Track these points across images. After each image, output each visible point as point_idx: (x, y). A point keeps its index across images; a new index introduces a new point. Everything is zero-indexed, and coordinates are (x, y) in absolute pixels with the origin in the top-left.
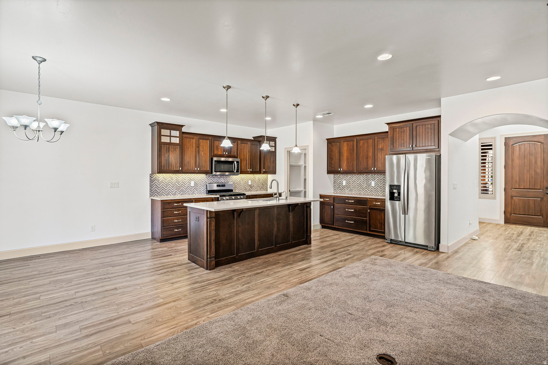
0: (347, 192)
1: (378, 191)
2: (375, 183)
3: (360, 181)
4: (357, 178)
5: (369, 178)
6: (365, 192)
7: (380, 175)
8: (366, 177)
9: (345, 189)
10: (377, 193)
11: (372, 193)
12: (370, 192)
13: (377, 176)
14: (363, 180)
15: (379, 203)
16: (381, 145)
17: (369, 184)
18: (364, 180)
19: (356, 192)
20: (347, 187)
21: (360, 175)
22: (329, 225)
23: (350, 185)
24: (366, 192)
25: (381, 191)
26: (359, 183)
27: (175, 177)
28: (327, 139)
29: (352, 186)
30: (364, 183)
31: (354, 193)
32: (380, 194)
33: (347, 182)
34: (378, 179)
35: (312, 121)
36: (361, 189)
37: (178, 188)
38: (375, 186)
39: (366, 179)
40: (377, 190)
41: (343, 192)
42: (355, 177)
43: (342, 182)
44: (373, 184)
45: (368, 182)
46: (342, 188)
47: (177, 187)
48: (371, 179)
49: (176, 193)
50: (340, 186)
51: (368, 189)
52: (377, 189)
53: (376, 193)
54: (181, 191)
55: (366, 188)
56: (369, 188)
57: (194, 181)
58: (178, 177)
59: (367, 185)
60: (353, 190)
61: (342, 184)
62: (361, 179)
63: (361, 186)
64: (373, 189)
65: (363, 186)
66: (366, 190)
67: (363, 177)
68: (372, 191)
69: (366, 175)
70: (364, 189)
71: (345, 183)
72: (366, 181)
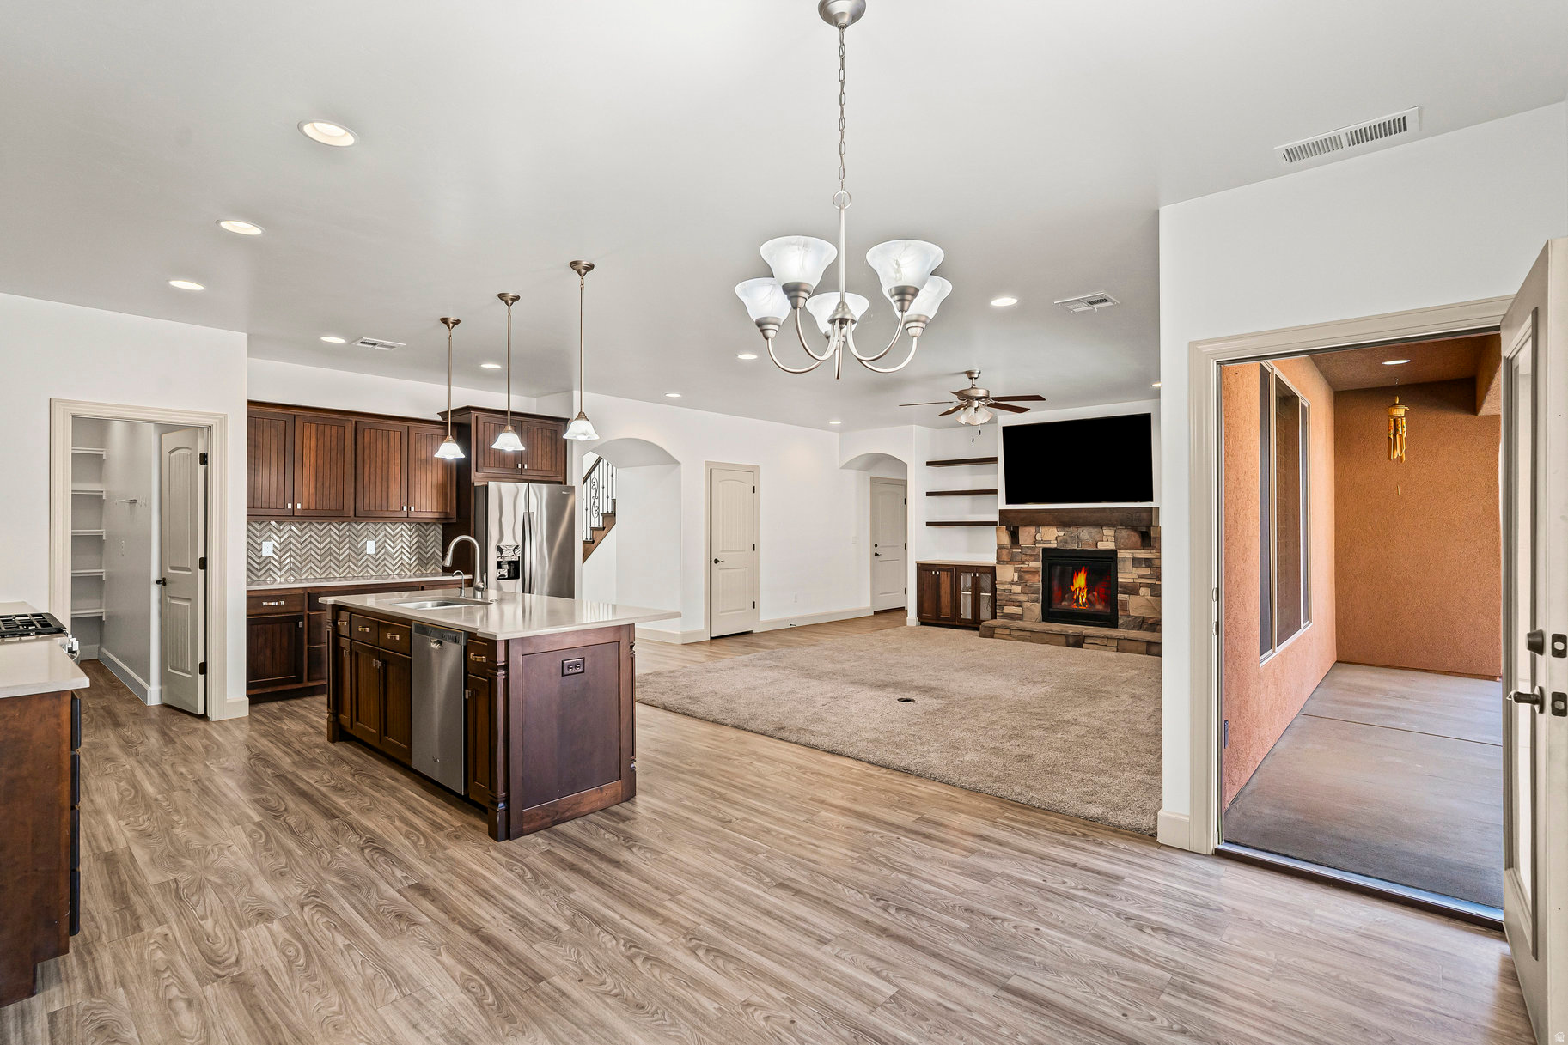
0: (276, 577)
1: (385, 565)
2: (378, 544)
3: (330, 542)
4: (318, 533)
5: (358, 531)
6: (344, 571)
7: (390, 525)
8: (349, 530)
10: (382, 570)
11: (368, 572)
12: (360, 569)
13: (383, 528)
14: (340, 537)
17: (358, 549)
18: (343, 538)
19: (315, 574)
20: (281, 559)
21: (330, 523)
23: (291, 556)
24: (349, 572)
25: (394, 566)
26: (326, 548)
29: (301, 557)
30: (342, 545)
31: (306, 579)
32: (391, 573)
33: (280, 544)
34: (385, 535)
36: (332, 564)
38: (377, 554)
39: (349, 536)
40: (383, 563)
41: (262, 579)
42: (311, 530)
43: (260, 544)
44: (371, 547)
45: (356, 544)
46: (258, 564)
48: (365, 533)
50: (250, 560)
51: (356, 562)
52: (382, 561)
53: (379, 571)
55: (349, 560)
56: (358, 561)
59: (352, 553)
60: (301, 569)
61: (257, 553)
62: (331, 536)
63: (331, 554)
64: (370, 562)
65: (340, 555)
66: (349, 566)
67: (339, 531)
68: (367, 566)
69: (349, 524)
70: (342, 564)
71: (272, 548)
72: (349, 542)
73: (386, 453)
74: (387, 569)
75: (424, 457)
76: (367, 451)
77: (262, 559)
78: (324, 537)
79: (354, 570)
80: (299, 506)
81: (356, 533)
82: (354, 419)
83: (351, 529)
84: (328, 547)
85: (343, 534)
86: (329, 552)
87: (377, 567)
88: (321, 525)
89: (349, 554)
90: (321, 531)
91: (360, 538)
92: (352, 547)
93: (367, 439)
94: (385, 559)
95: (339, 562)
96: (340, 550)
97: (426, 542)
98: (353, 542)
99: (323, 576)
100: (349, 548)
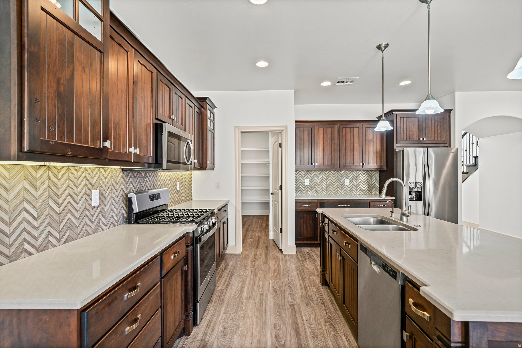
0: (310, 194)
1: (353, 190)
2: (350, 181)
3: (330, 179)
4: (325, 175)
6: (336, 192)
7: (355, 172)
8: (337, 174)
9: (308, 190)
10: (351, 192)
11: (345, 193)
12: (342, 191)
13: (352, 173)
14: (334, 177)
17: (341, 183)
18: (335, 178)
19: (324, 193)
20: (311, 186)
21: (330, 171)
23: (315, 185)
24: (338, 193)
25: (357, 190)
26: (329, 182)
29: (319, 185)
30: (335, 181)
31: (321, 195)
32: (355, 194)
33: (311, 180)
34: (353, 176)
35: (294, 91)
36: (331, 189)
38: (349, 185)
39: (338, 177)
40: (352, 189)
41: (305, 194)
42: (323, 174)
43: (304, 180)
44: (347, 182)
45: (340, 180)
46: (304, 188)
48: (344, 176)
50: (301, 187)
51: (341, 188)
52: (352, 188)
53: (350, 192)
55: (338, 187)
56: (342, 188)
59: (339, 184)
60: (319, 191)
61: (303, 183)
62: (330, 177)
63: (330, 185)
64: (346, 188)
65: (334, 185)
66: (338, 190)
67: (334, 174)
68: (345, 190)
69: (338, 171)
70: (335, 189)
71: (308, 182)
72: (338, 179)
73: (352, 138)
74: (353, 192)
75: (370, 139)
76: (344, 138)
77: (305, 186)
78: (328, 177)
79: (340, 192)
80: (317, 164)
81: (341, 175)
82: (339, 124)
83: (339, 173)
84: (329, 181)
85: (335, 176)
86: (329, 184)
87: (349, 191)
88: (326, 172)
89: (338, 185)
90: (326, 174)
91: (342, 178)
92: (339, 181)
93: (344, 132)
94: (353, 187)
95: (334, 188)
96: (334, 183)
97: (371, 180)
98: (339, 179)
99: (328, 194)
100: (338, 182)
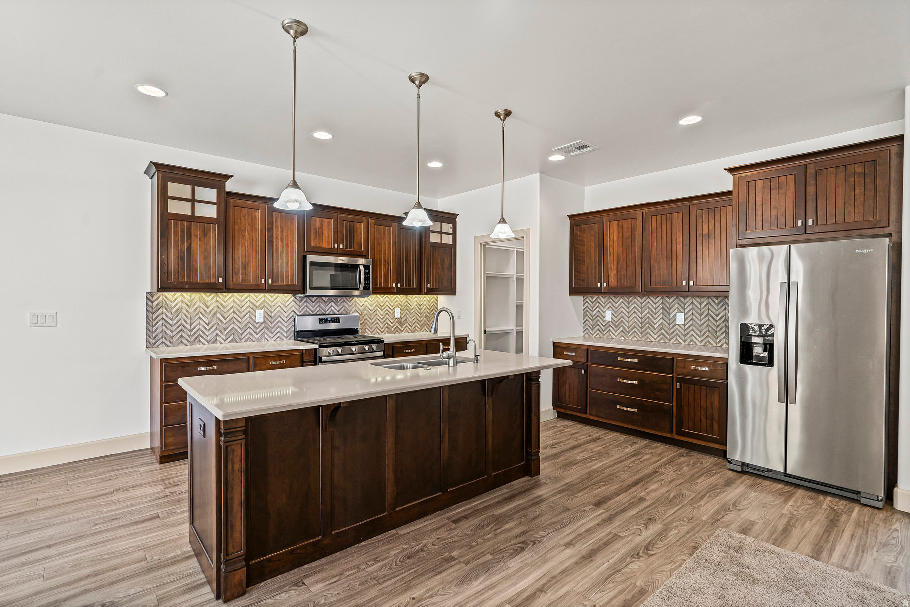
0: (614, 337)
1: (692, 335)
2: (686, 317)
3: (648, 312)
4: (640, 305)
5: (670, 304)
6: (658, 337)
7: (697, 299)
8: (662, 303)
9: (610, 330)
10: (689, 340)
11: (677, 339)
12: (671, 337)
13: (691, 301)
14: (655, 309)
15: (707, 369)
16: (705, 227)
17: (669, 320)
18: (658, 310)
19: (637, 337)
20: (616, 323)
21: (648, 298)
22: (574, 414)
23: (622, 321)
24: (662, 338)
25: (700, 337)
26: (645, 317)
27: (214, 300)
28: (570, 217)
29: (628, 323)
30: (657, 315)
31: (632, 340)
32: (697, 343)
33: (616, 312)
34: (692, 308)
35: (538, 175)
36: (649, 331)
37: (223, 326)
38: (685, 325)
39: (662, 308)
40: (691, 333)
41: (605, 336)
42: (635, 302)
43: (604, 312)
44: (680, 319)
45: (667, 315)
46: (604, 326)
47: (220, 323)
48: (675, 306)
49: (218, 338)
50: (599, 323)
51: (667, 330)
52: (690, 331)
53: (686, 340)
54: (230, 333)
55: (662, 328)
56: (669, 330)
57: (262, 311)
58: (223, 300)
59: (664, 322)
60: (628, 332)
61: (603, 318)
62: (648, 308)
63: (648, 322)
64: (680, 331)
65: (655, 324)
66: (662, 333)
67: (655, 304)
68: (677, 334)
69: (662, 298)
70: (656, 330)
71: (611, 315)
72: (662, 313)
73: (669, 234)
74: (693, 339)
75: (705, 232)
76: (654, 235)
77: (606, 323)
78: (644, 309)
79: (666, 337)
81: (668, 306)
82: (640, 210)
83: (664, 302)
84: (647, 316)
85: (658, 307)
86: (647, 321)
87: (685, 336)
88: (641, 298)
89: (662, 323)
90: (642, 303)
91: (671, 310)
92: (664, 317)
93: (654, 225)
94: (692, 330)
95: (655, 329)
96: (655, 319)
98: (665, 313)
99: (643, 339)
100: (662, 318)
